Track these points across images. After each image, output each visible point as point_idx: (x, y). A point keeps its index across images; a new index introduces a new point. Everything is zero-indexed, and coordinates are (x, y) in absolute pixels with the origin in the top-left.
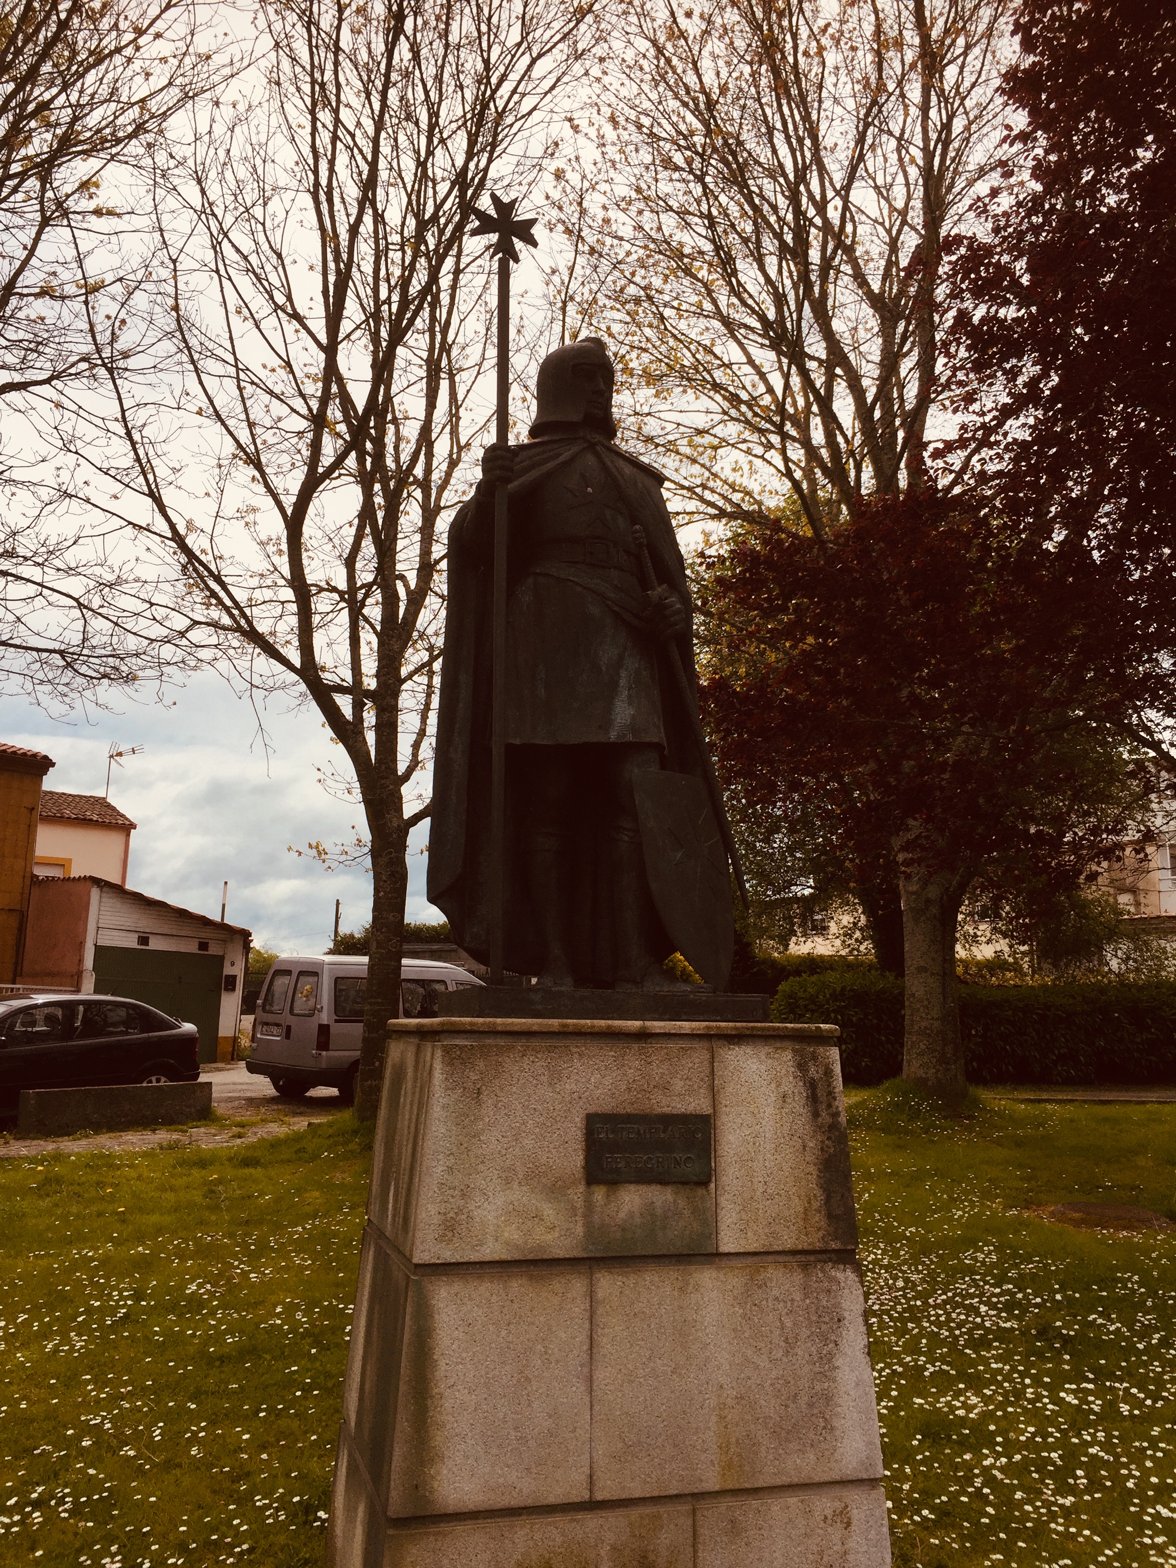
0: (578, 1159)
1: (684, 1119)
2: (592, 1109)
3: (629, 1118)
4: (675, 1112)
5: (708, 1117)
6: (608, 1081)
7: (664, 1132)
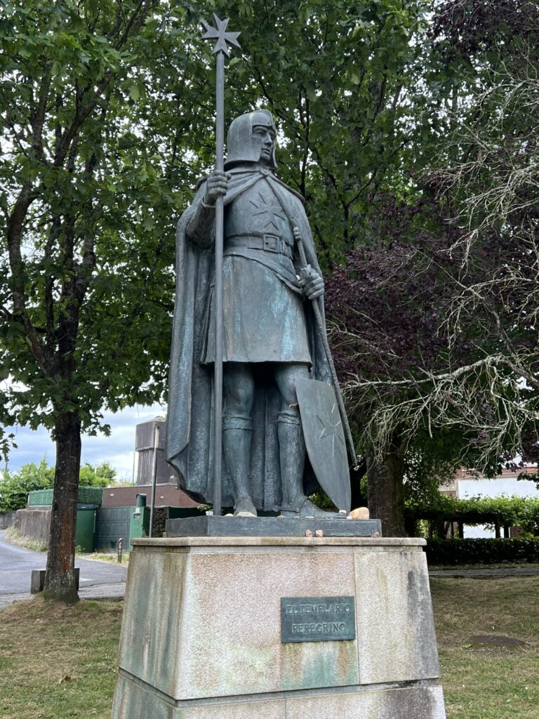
0: (276, 627)
1: (339, 600)
2: (284, 595)
3: (306, 600)
4: (333, 595)
5: (353, 597)
6: (293, 576)
7: (328, 608)
